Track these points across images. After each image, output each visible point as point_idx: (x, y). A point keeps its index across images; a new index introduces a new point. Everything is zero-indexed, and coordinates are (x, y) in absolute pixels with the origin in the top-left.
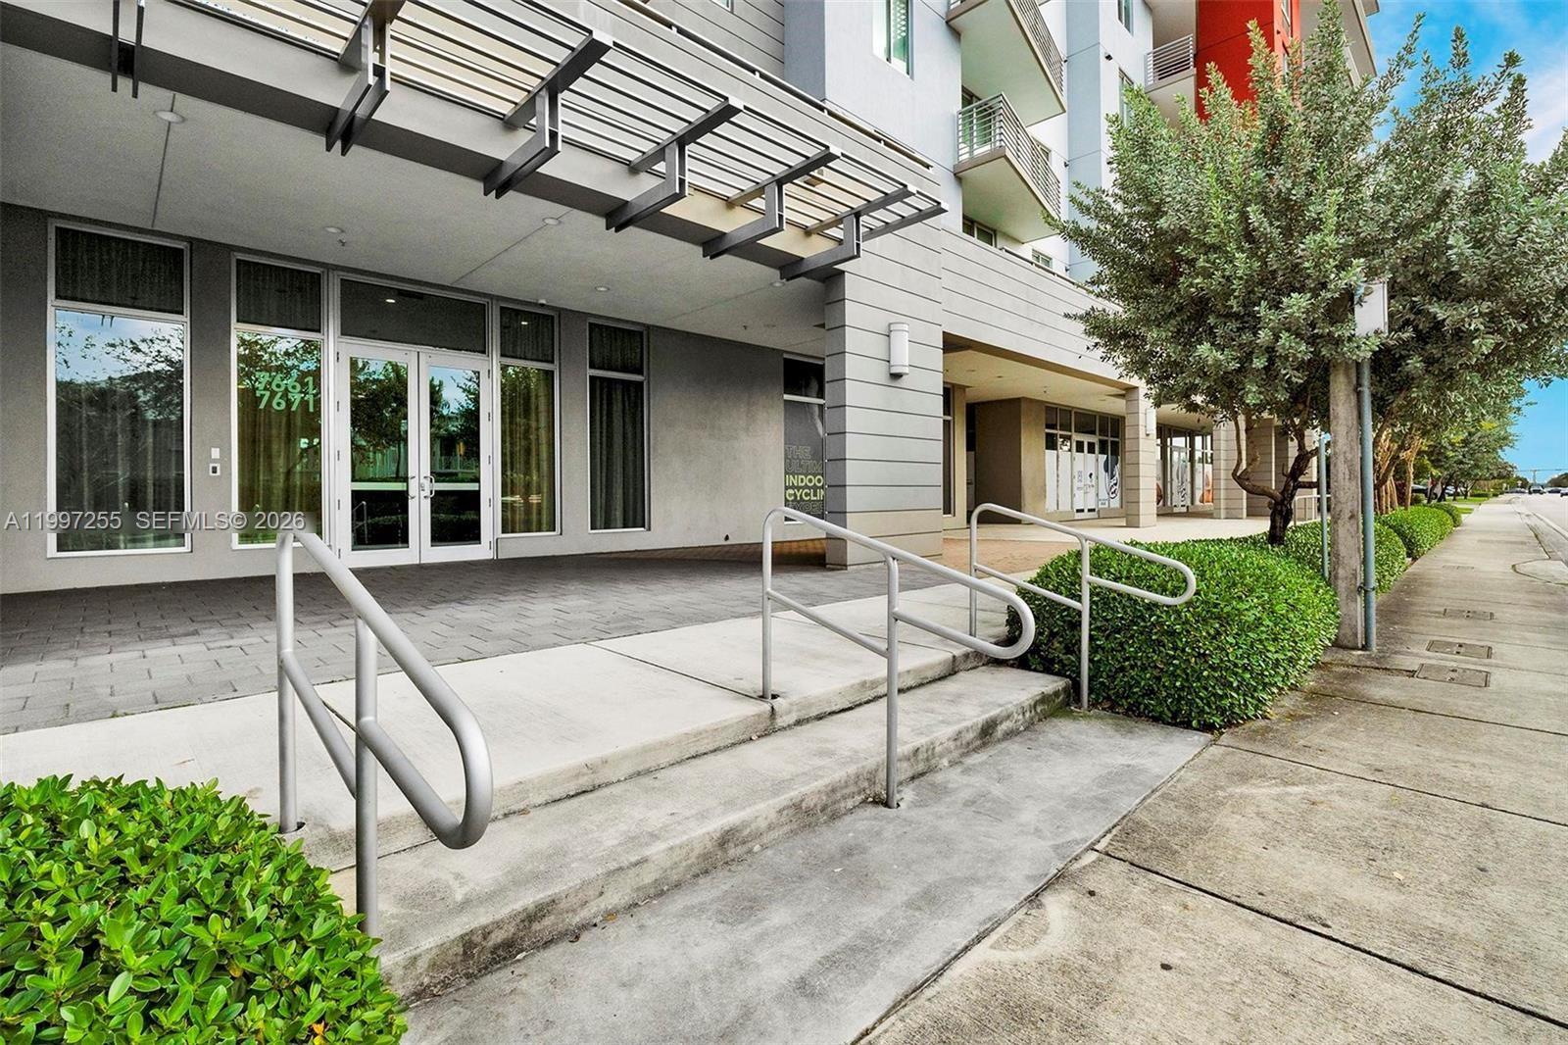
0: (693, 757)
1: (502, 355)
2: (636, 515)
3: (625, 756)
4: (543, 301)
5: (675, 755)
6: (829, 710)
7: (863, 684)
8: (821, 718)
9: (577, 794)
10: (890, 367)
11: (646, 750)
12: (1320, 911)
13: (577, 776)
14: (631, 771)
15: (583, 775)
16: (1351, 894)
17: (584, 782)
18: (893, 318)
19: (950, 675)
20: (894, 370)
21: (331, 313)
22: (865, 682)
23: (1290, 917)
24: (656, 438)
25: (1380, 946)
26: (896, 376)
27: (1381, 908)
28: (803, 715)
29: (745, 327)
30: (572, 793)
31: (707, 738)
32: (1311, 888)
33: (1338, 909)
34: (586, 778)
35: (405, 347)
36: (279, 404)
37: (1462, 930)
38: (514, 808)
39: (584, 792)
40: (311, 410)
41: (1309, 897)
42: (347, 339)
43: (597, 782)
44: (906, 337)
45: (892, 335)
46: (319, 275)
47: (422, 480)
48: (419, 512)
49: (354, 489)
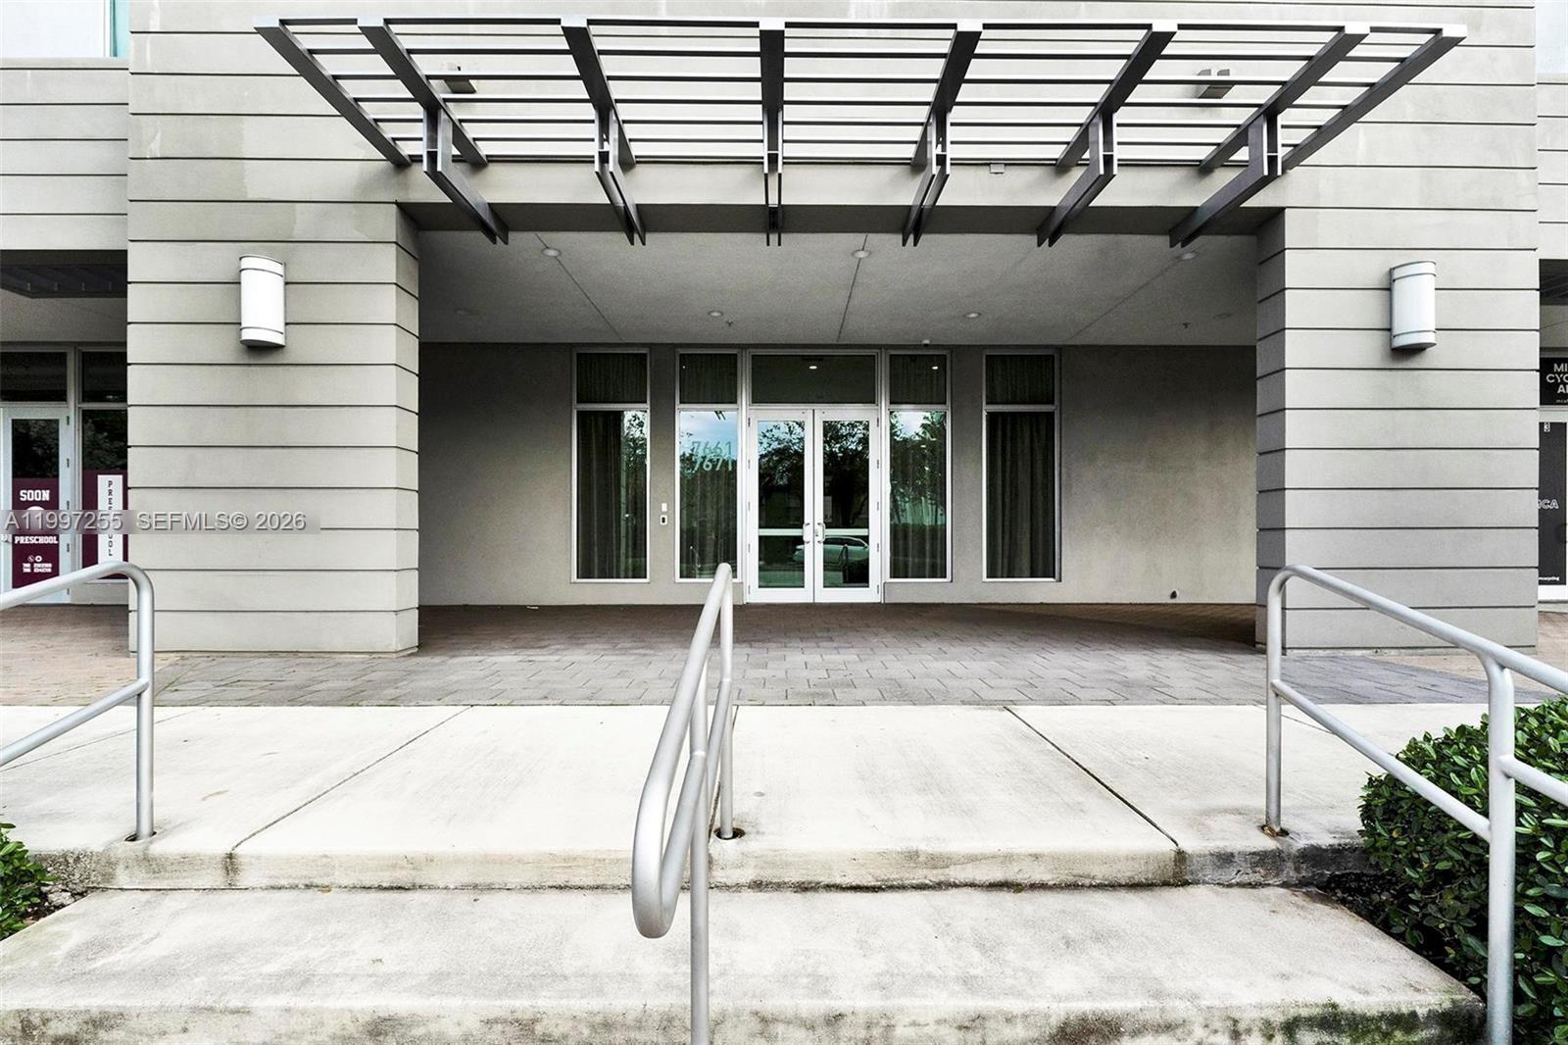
0: (560, 888)
1: (891, 403)
2: (1044, 564)
3: (458, 861)
4: (927, 342)
5: (530, 877)
6: (825, 880)
7: (912, 856)
8: (806, 889)
9: (391, 888)
10: (1392, 337)
11: (487, 860)
13: (394, 866)
14: (466, 880)
15: (402, 868)
17: (403, 876)
18: (1397, 258)
19: (1166, 884)
20: (1400, 342)
21: (744, 385)
22: (917, 853)
24: (1069, 476)
26: (1407, 353)
28: (768, 875)
29: (1186, 325)
30: (385, 885)
31: (585, 867)
34: (404, 872)
35: (802, 406)
36: (707, 466)
38: (317, 881)
39: (400, 888)
40: (730, 468)
42: (756, 406)
43: (418, 882)
44: (1429, 283)
45: (1397, 286)
46: (736, 355)
47: (817, 526)
48: (813, 555)
49: (761, 534)
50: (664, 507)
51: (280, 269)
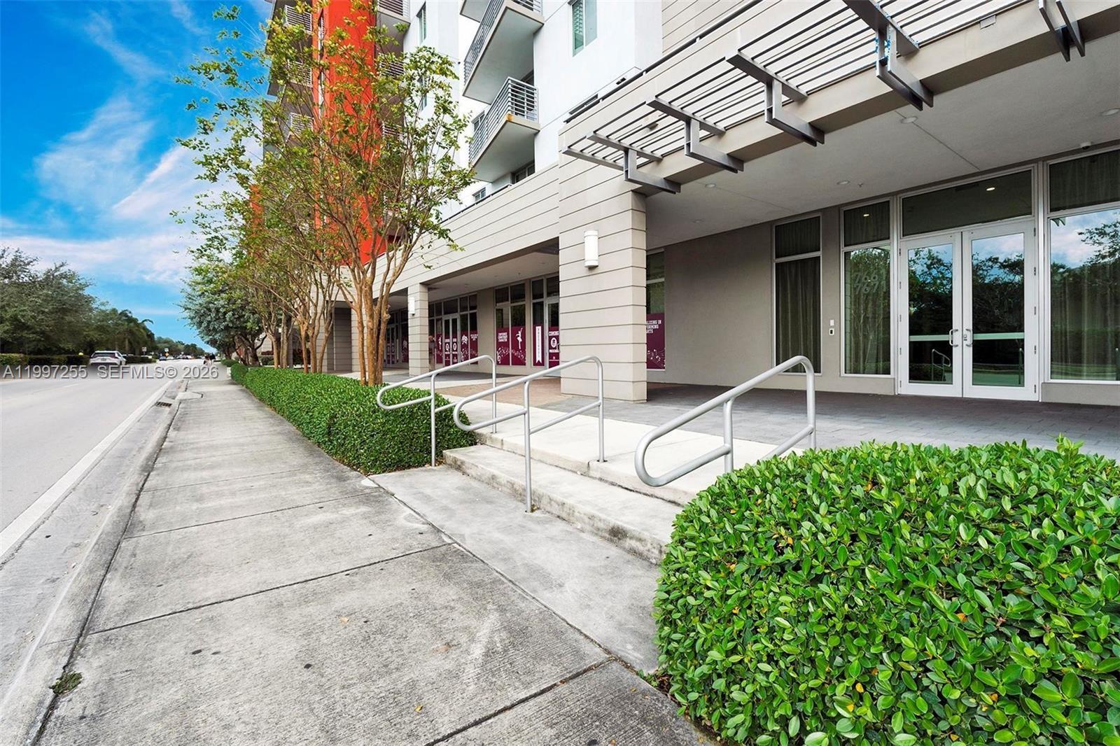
12: (356, 578)
16: (354, 594)
21: (895, 225)
23: (362, 569)
25: (323, 582)
27: (337, 597)
32: (370, 585)
33: (351, 586)
35: (950, 231)
36: (866, 290)
37: (298, 611)
41: (367, 581)
42: (907, 238)
46: (889, 201)
47: (965, 332)
48: (963, 357)
49: (912, 340)
50: (832, 323)
51: (596, 233)
